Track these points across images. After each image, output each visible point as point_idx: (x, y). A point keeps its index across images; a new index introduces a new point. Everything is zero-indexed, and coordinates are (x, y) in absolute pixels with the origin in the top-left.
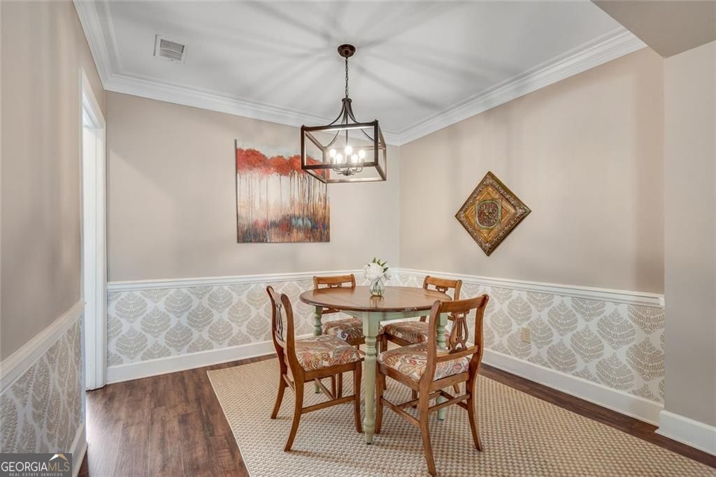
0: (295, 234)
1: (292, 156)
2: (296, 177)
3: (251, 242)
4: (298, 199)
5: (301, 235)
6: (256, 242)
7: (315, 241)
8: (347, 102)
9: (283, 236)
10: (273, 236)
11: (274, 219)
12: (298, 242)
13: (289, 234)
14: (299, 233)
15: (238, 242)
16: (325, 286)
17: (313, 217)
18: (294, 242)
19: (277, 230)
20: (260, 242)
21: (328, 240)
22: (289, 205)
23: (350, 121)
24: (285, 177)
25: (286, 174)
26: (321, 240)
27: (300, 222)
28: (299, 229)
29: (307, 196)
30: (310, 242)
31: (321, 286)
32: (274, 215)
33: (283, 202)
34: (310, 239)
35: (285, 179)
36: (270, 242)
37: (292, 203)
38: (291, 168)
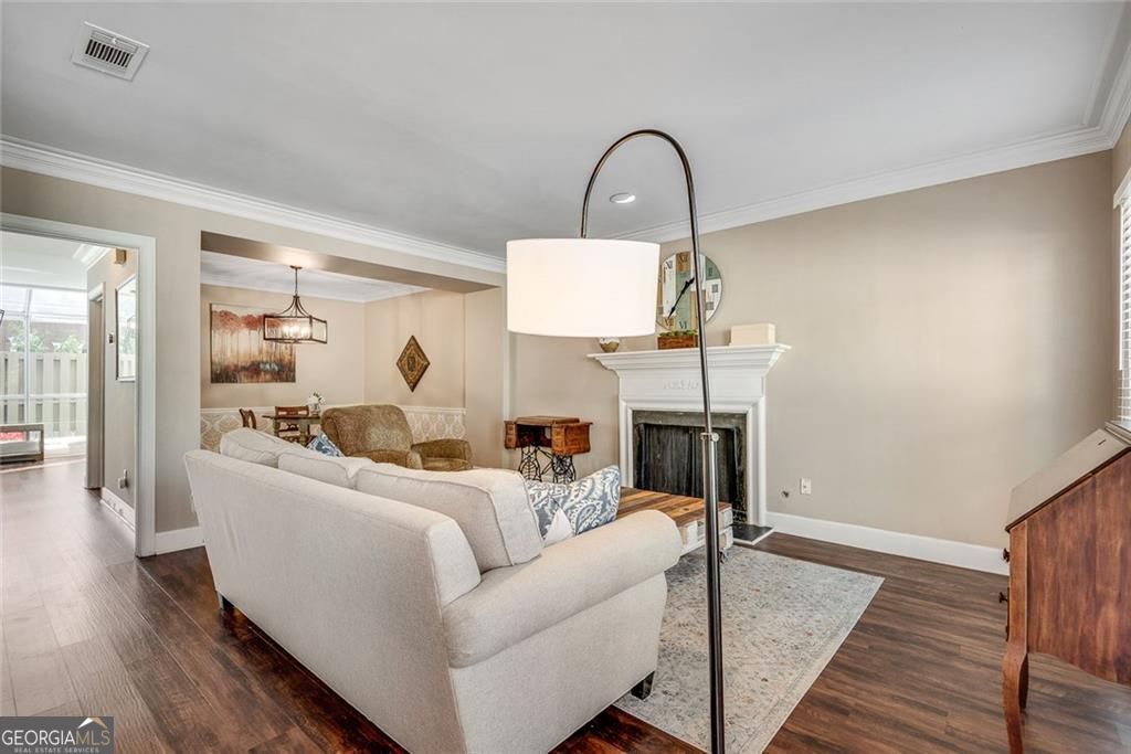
0: (263, 376)
1: (261, 315)
3: (223, 382)
5: (268, 377)
6: (227, 382)
7: (281, 382)
8: (296, 298)
9: (252, 377)
10: (242, 377)
11: (243, 364)
12: (265, 382)
13: (257, 376)
14: (267, 375)
15: (212, 382)
16: (285, 413)
17: (280, 363)
18: (262, 382)
19: (246, 373)
20: (231, 382)
21: (294, 381)
22: (257, 353)
23: (299, 314)
24: (254, 332)
25: (255, 329)
26: (287, 381)
27: (268, 366)
28: (266, 372)
30: (277, 382)
31: (280, 413)
32: (243, 361)
33: (252, 352)
34: (276, 380)
36: (240, 383)
37: (261, 352)
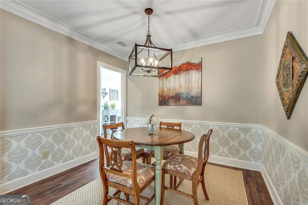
0: (181, 101)
1: (181, 64)
2: (182, 74)
3: (163, 105)
4: (183, 85)
6: (165, 105)
7: (192, 105)
8: (149, 36)
9: (176, 102)
10: (172, 102)
11: (172, 95)
12: (183, 105)
13: (179, 102)
14: (184, 101)
15: (159, 105)
18: (181, 105)
19: (173, 100)
20: (166, 105)
24: (177, 75)
25: (178, 74)
27: (184, 96)
28: (184, 99)
29: (188, 82)
30: (189, 105)
32: (172, 93)
33: (176, 87)
34: (189, 104)
35: (177, 76)
36: (171, 105)
37: (180, 86)
38: (180, 70)
